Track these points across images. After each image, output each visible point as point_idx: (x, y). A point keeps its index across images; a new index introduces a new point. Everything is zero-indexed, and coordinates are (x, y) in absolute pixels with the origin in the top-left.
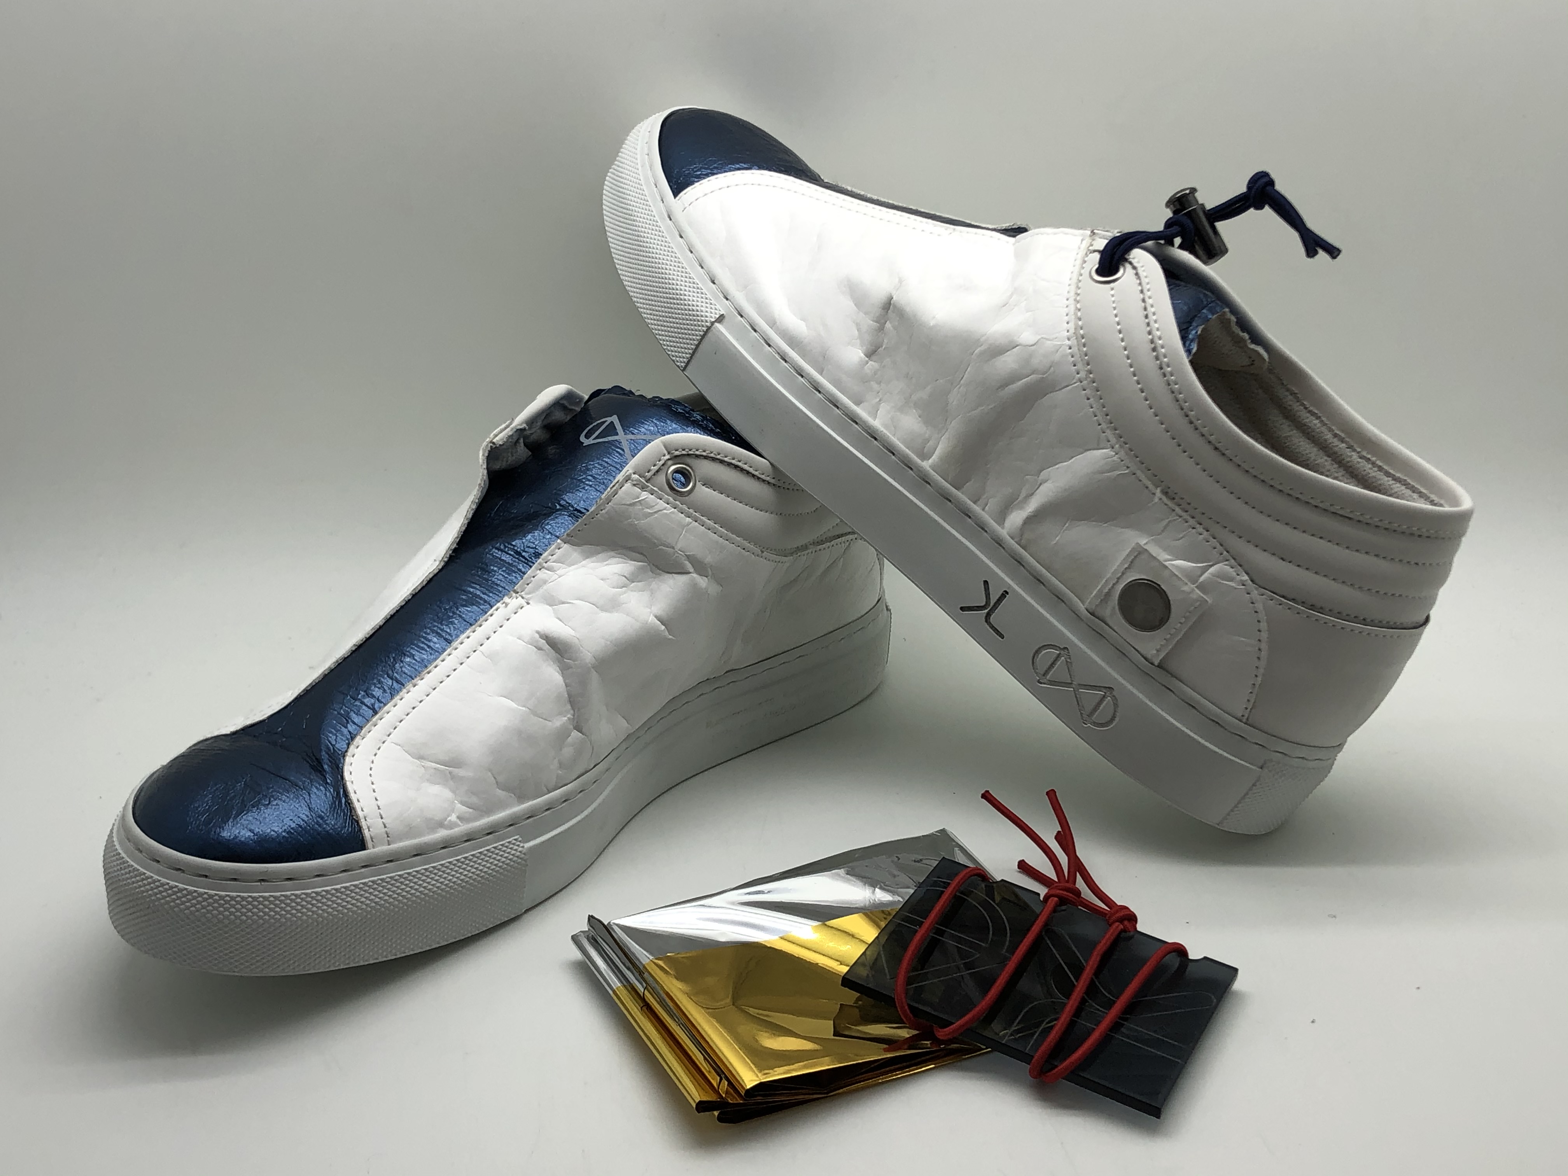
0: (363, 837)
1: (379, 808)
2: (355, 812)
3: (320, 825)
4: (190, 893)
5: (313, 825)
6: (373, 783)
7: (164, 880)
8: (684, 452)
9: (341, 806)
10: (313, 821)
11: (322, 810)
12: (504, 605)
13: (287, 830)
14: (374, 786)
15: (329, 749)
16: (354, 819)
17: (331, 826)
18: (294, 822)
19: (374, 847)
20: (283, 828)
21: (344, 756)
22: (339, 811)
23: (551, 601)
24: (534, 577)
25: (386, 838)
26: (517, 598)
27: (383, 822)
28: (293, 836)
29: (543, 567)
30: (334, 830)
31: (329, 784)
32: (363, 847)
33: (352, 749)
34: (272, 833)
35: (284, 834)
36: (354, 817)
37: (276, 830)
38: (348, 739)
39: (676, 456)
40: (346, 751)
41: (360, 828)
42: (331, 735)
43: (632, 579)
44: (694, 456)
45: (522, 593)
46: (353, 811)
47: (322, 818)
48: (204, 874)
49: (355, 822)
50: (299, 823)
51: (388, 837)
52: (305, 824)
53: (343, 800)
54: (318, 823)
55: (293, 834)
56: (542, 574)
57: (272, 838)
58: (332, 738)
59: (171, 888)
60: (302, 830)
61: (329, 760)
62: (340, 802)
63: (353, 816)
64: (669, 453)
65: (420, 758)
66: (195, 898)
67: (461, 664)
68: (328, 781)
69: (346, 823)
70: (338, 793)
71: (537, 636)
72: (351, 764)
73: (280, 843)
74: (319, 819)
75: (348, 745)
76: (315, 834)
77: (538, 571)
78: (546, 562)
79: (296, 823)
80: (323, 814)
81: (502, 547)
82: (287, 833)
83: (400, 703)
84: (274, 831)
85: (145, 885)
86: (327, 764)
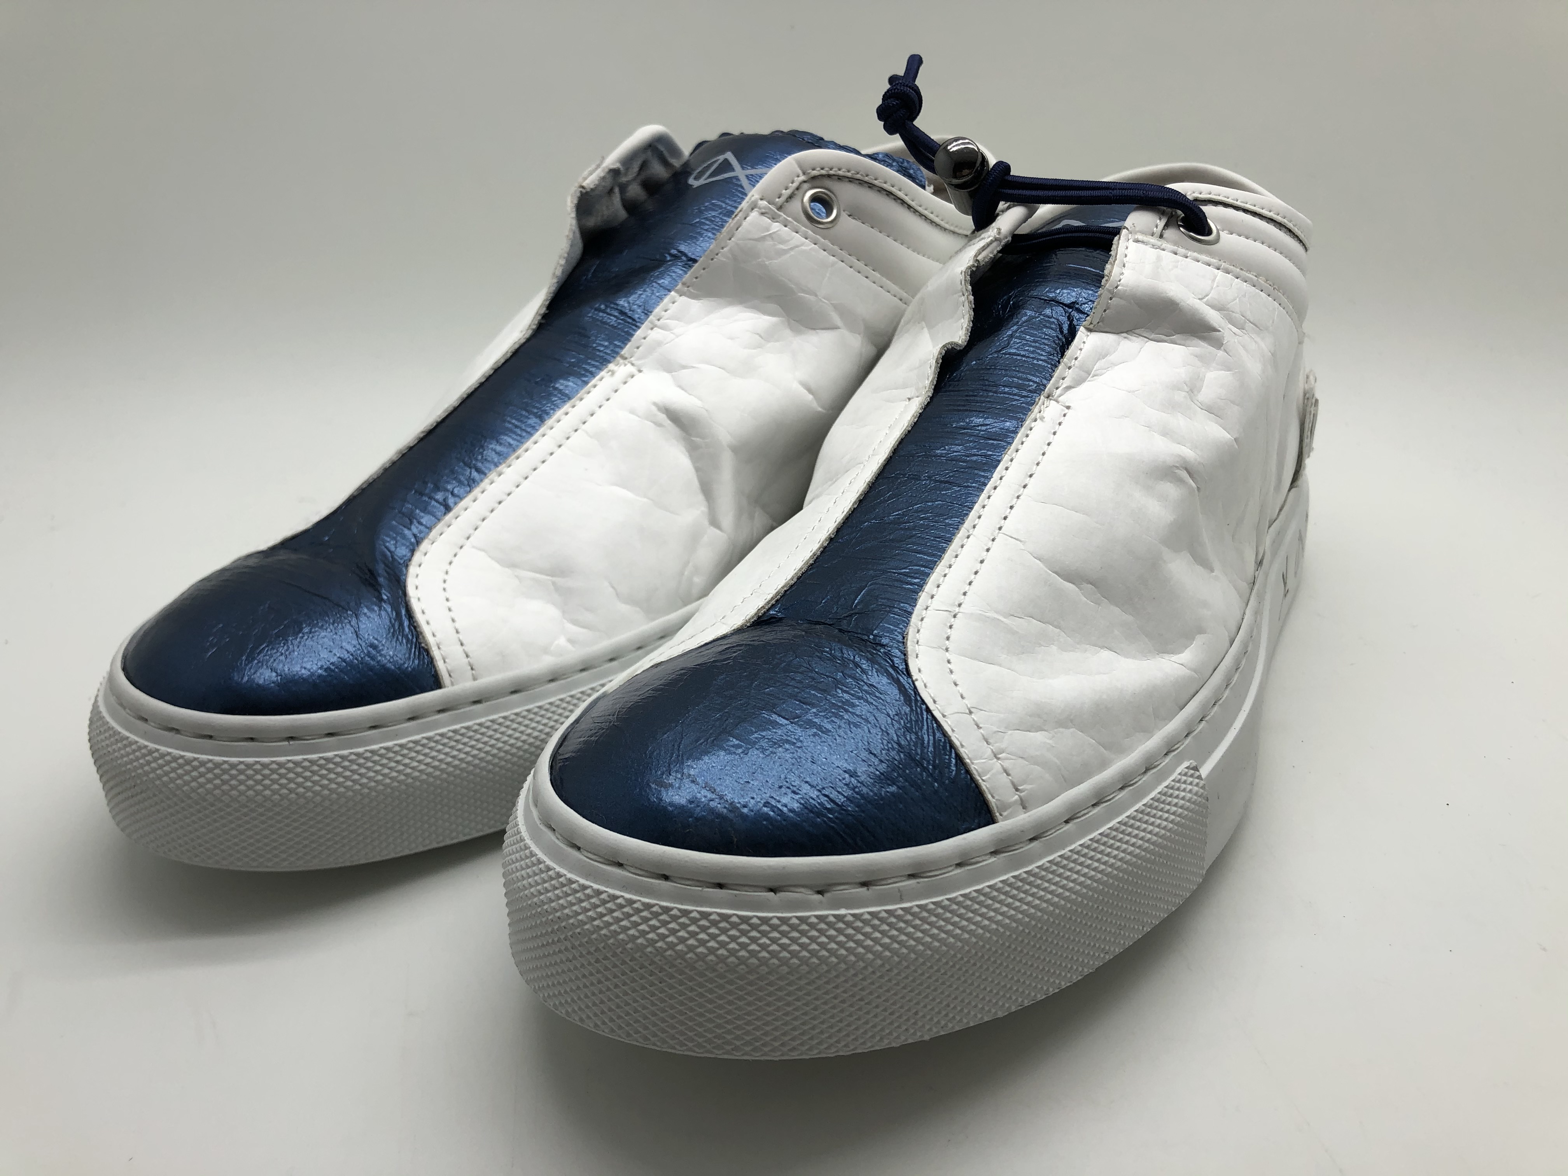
0: (436, 671)
1: (457, 632)
2: (424, 637)
3: (373, 658)
4: (188, 762)
5: (362, 658)
6: (447, 600)
7: (152, 746)
8: (823, 172)
9: (403, 630)
10: (363, 651)
11: (376, 636)
12: (610, 373)
13: (325, 667)
14: (449, 604)
15: (385, 556)
16: (423, 647)
17: (388, 657)
18: (335, 655)
19: (452, 684)
20: (319, 664)
21: (407, 566)
22: (400, 638)
23: (669, 366)
24: (645, 338)
25: (470, 672)
26: (625, 365)
27: (464, 650)
28: (333, 674)
29: (656, 326)
30: (394, 663)
31: (385, 602)
32: (437, 684)
33: (417, 557)
34: (303, 671)
35: (320, 671)
36: (423, 645)
37: (308, 667)
38: (412, 544)
39: (814, 178)
40: (410, 560)
41: (431, 660)
42: (388, 539)
43: (767, 336)
44: (837, 177)
45: (632, 359)
46: (421, 637)
47: (374, 647)
48: (207, 735)
49: (423, 651)
50: (342, 656)
51: (472, 669)
52: (351, 657)
53: (406, 623)
54: (369, 654)
55: (333, 671)
56: (655, 335)
57: (303, 678)
58: (391, 545)
59: (163, 756)
60: (348, 666)
61: (386, 571)
62: (401, 624)
63: (420, 644)
64: (804, 173)
65: (513, 565)
66: (195, 769)
67: (560, 446)
68: (385, 597)
69: (410, 654)
70: (398, 614)
71: (654, 409)
72: (417, 576)
73: (315, 684)
74: (370, 649)
75: (413, 552)
76: (365, 669)
77: (650, 331)
78: (659, 320)
79: (338, 655)
80: (376, 642)
81: (603, 307)
82: (326, 670)
83: (481, 497)
84: (305, 668)
85: (128, 754)
86: (385, 578)
